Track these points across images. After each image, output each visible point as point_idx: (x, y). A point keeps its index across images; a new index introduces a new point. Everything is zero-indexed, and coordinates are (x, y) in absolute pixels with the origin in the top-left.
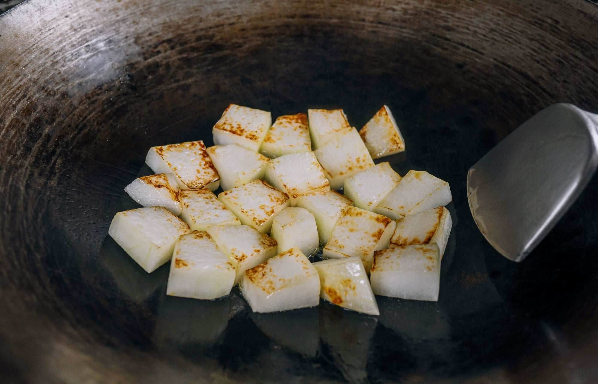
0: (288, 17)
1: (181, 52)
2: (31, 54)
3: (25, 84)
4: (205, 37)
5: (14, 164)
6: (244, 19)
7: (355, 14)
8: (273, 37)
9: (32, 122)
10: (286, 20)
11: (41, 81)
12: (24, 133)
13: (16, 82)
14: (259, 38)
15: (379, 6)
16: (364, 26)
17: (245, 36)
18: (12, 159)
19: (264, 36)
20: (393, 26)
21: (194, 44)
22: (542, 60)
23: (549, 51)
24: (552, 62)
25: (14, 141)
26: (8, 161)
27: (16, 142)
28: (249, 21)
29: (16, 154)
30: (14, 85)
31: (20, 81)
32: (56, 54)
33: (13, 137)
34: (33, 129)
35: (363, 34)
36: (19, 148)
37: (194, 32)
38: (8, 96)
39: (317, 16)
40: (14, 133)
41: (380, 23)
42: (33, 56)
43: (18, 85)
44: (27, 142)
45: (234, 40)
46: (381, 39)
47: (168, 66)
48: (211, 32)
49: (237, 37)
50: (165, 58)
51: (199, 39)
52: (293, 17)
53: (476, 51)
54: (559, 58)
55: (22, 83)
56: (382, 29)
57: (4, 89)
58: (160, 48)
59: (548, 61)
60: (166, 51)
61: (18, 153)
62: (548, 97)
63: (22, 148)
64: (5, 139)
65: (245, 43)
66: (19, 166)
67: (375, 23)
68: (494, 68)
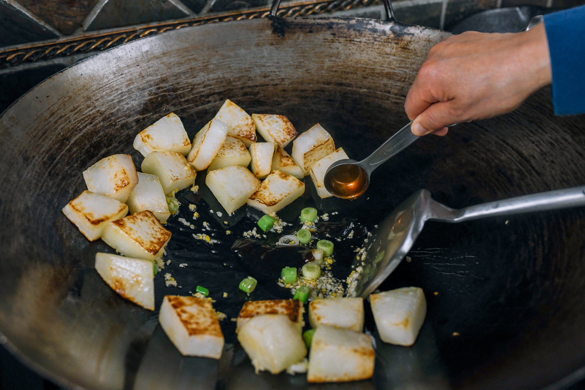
0: (324, 83)
2: (104, 92)
3: (93, 113)
4: (251, 94)
5: (70, 173)
6: (287, 82)
7: (382, 86)
8: (309, 99)
9: (93, 144)
10: (322, 86)
11: (107, 113)
12: (84, 151)
13: (87, 111)
14: (297, 99)
15: (404, 81)
16: (388, 97)
17: (285, 96)
18: (69, 169)
19: (302, 97)
21: (240, 98)
22: (537, 141)
23: (544, 133)
24: (545, 143)
25: (75, 156)
26: (65, 170)
27: (76, 157)
28: (291, 84)
29: (73, 166)
30: (84, 113)
31: (89, 111)
32: (123, 94)
33: (74, 153)
34: (92, 149)
35: (387, 104)
36: (77, 161)
37: (242, 88)
38: (78, 121)
39: (350, 85)
40: (75, 150)
42: (104, 93)
43: (88, 114)
44: (85, 158)
45: (275, 99)
48: (256, 90)
49: (278, 96)
51: (245, 94)
52: (328, 84)
53: (482, 128)
54: (551, 140)
55: (91, 113)
57: (76, 116)
58: (211, 98)
59: (542, 142)
60: (215, 101)
61: (75, 165)
62: (535, 174)
63: (79, 162)
64: (67, 153)
65: (284, 101)
66: (73, 175)
67: (399, 95)
68: (494, 145)
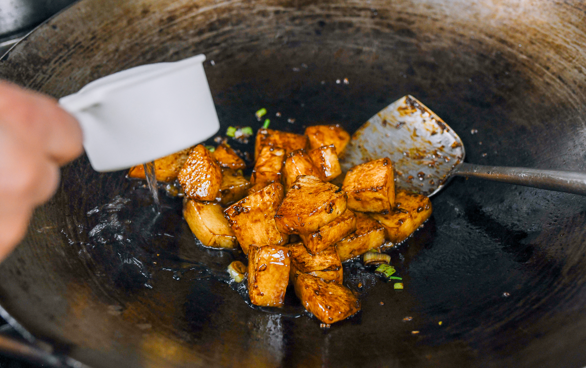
0: (487, 35)
1: (377, 24)
4: (405, 21)
6: (449, 20)
7: (545, 59)
8: (461, 46)
9: (220, 19)
10: (483, 36)
12: (208, 22)
14: (449, 42)
15: (570, 61)
16: (544, 73)
17: (439, 35)
19: (454, 41)
20: (569, 87)
21: (392, 22)
28: (453, 24)
35: (538, 82)
37: (400, 13)
39: (512, 46)
41: (560, 78)
45: (428, 34)
46: (548, 94)
47: (358, 30)
48: (413, 19)
49: (432, 33)
50: (361, 23)
51: (400, 20)
52: (491, 36)
56: (557, 84)
58: (363, 13)
60: (365, 18)
65: (435, 40)
67: (556, 76)
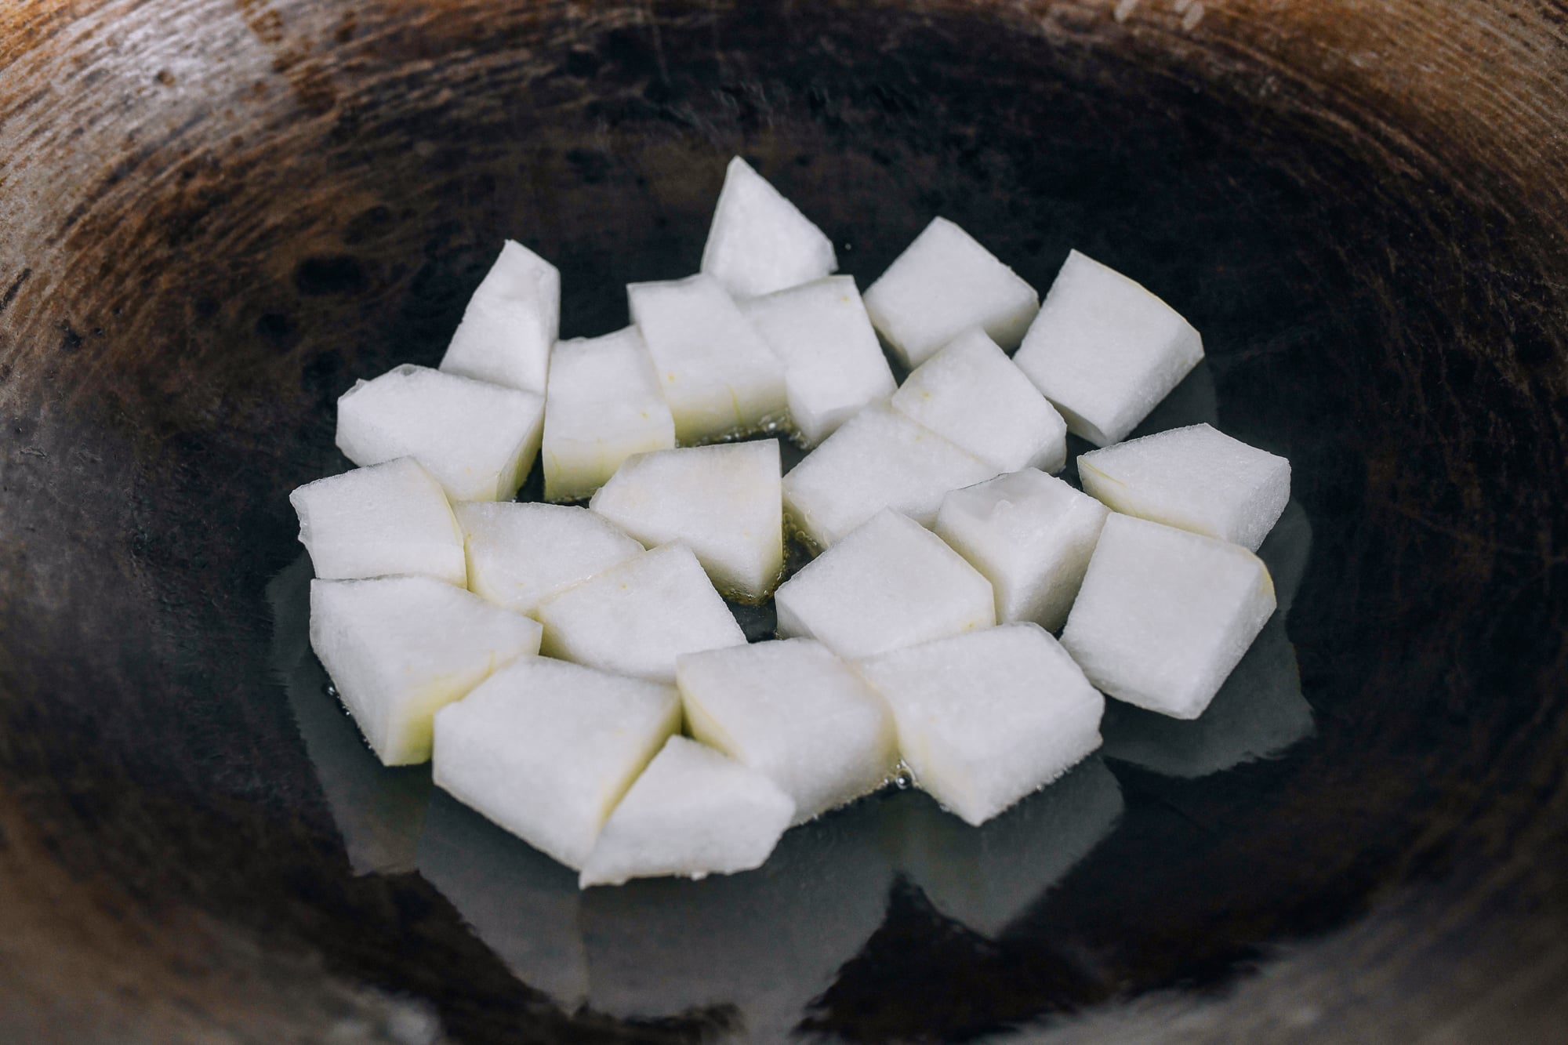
22: (75, 119)
23: (48, 97)
24: (86, 96)
53: (14, 288)
54: (78, 78)
59: (83, 106)
62: (200, 128)
68: (84, 250)
